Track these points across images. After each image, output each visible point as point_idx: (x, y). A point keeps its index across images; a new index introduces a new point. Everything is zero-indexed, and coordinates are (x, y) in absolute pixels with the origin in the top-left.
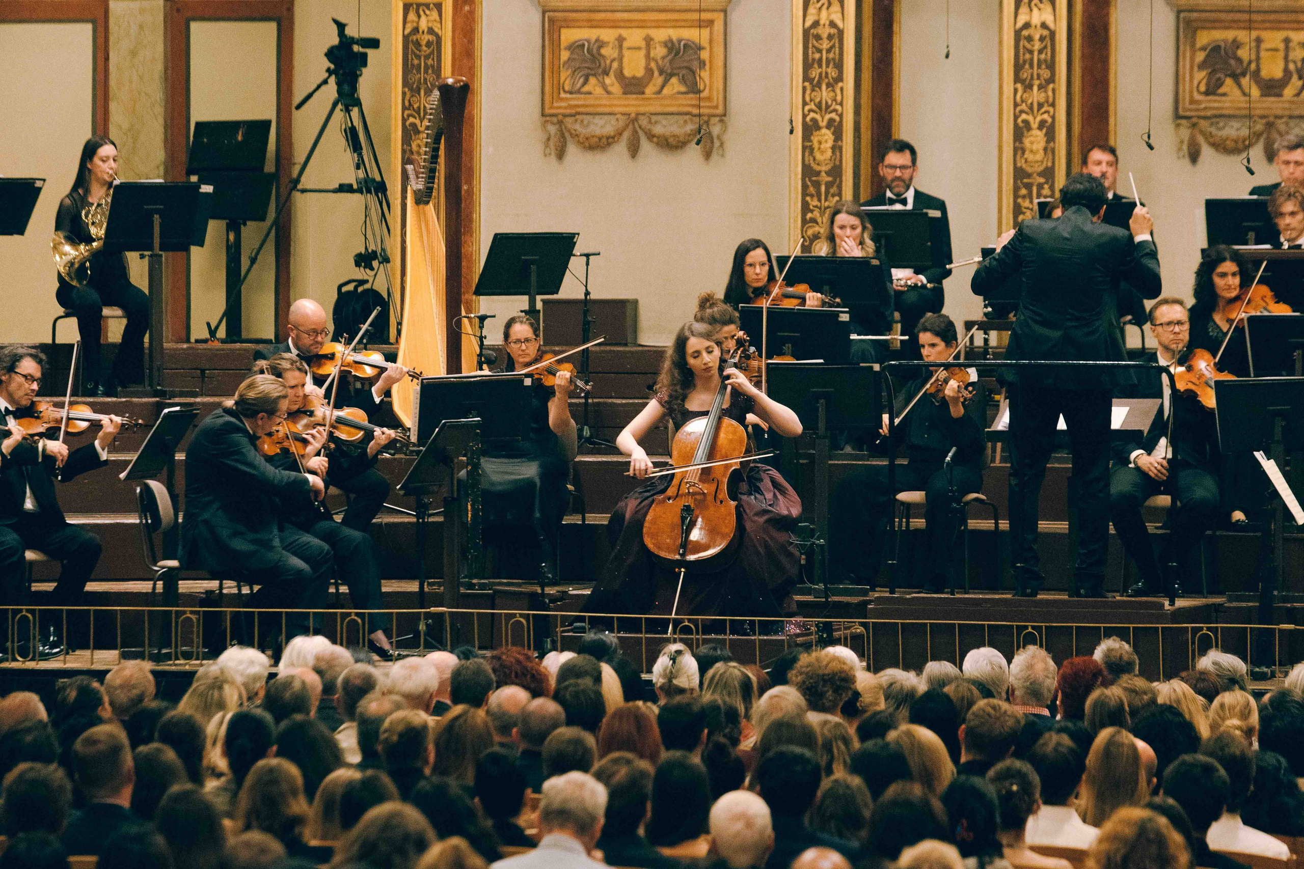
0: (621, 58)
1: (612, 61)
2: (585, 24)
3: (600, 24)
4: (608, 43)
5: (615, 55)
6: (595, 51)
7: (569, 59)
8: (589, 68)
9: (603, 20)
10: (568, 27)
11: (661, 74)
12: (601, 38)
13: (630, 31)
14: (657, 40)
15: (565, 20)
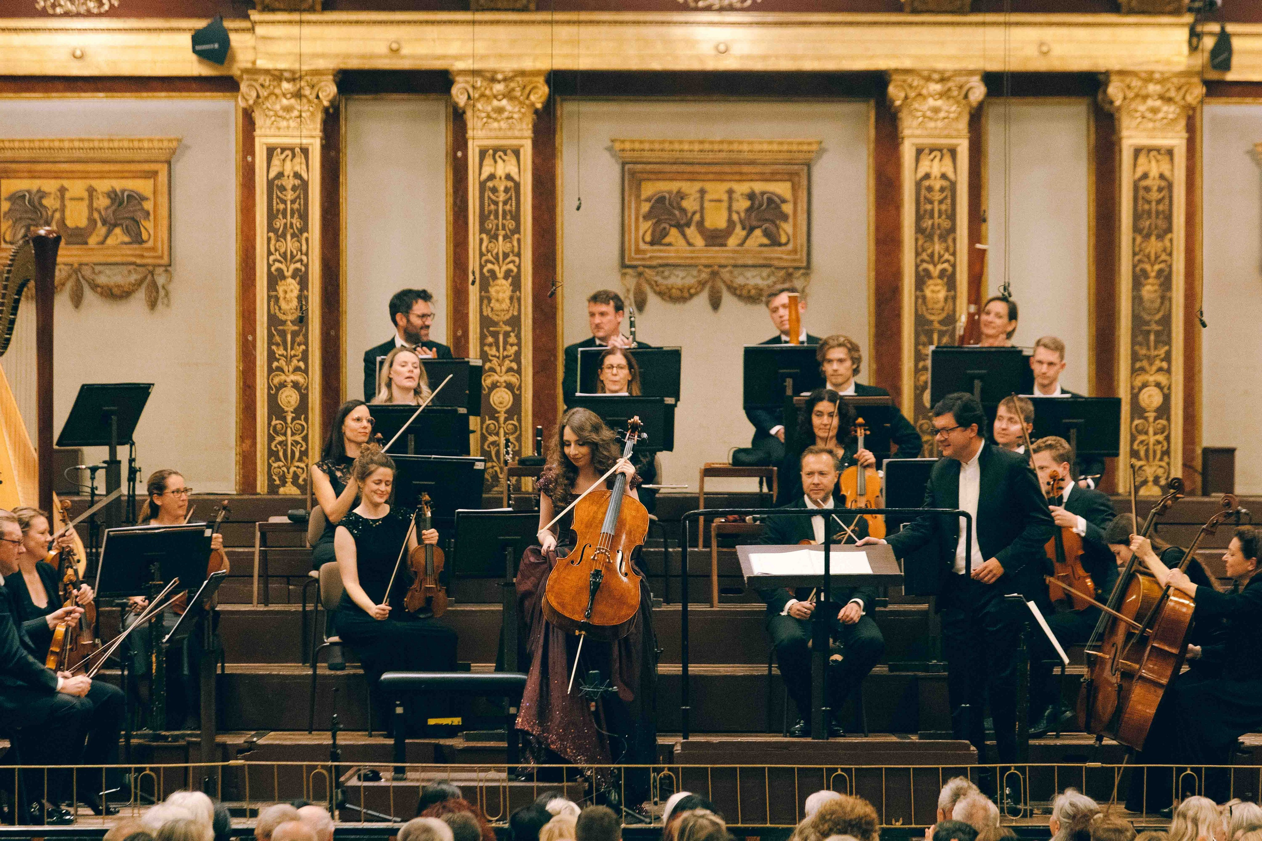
0: (63, 209)
1: (55, 211)
2: (26, 174)
3: (42, 175)
4: (50, 194)
5: (57, 205)
6: (36, 203)
7: (10, 210)
8: (30, 219)
9: (45, 171)
10: (8, 178)
11: (103, 225)
12: (42, 189)
13: (71, 181)
14: (99, 191)
15: (6, 172)
